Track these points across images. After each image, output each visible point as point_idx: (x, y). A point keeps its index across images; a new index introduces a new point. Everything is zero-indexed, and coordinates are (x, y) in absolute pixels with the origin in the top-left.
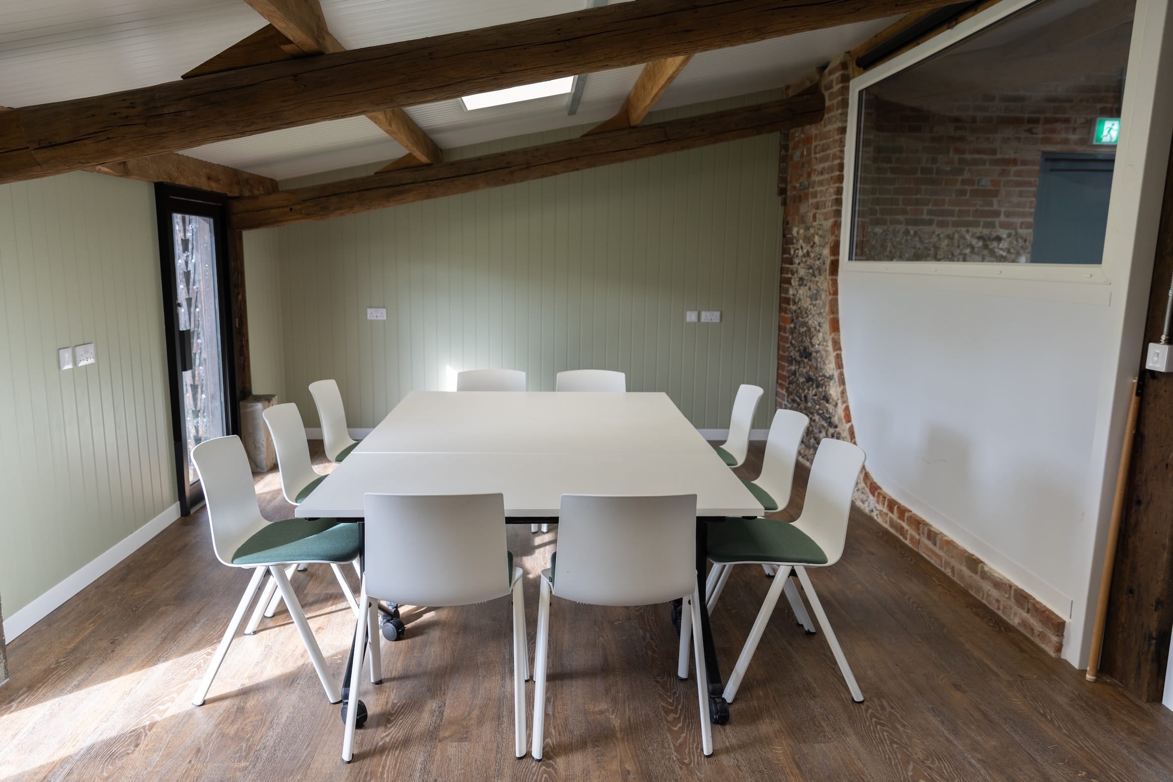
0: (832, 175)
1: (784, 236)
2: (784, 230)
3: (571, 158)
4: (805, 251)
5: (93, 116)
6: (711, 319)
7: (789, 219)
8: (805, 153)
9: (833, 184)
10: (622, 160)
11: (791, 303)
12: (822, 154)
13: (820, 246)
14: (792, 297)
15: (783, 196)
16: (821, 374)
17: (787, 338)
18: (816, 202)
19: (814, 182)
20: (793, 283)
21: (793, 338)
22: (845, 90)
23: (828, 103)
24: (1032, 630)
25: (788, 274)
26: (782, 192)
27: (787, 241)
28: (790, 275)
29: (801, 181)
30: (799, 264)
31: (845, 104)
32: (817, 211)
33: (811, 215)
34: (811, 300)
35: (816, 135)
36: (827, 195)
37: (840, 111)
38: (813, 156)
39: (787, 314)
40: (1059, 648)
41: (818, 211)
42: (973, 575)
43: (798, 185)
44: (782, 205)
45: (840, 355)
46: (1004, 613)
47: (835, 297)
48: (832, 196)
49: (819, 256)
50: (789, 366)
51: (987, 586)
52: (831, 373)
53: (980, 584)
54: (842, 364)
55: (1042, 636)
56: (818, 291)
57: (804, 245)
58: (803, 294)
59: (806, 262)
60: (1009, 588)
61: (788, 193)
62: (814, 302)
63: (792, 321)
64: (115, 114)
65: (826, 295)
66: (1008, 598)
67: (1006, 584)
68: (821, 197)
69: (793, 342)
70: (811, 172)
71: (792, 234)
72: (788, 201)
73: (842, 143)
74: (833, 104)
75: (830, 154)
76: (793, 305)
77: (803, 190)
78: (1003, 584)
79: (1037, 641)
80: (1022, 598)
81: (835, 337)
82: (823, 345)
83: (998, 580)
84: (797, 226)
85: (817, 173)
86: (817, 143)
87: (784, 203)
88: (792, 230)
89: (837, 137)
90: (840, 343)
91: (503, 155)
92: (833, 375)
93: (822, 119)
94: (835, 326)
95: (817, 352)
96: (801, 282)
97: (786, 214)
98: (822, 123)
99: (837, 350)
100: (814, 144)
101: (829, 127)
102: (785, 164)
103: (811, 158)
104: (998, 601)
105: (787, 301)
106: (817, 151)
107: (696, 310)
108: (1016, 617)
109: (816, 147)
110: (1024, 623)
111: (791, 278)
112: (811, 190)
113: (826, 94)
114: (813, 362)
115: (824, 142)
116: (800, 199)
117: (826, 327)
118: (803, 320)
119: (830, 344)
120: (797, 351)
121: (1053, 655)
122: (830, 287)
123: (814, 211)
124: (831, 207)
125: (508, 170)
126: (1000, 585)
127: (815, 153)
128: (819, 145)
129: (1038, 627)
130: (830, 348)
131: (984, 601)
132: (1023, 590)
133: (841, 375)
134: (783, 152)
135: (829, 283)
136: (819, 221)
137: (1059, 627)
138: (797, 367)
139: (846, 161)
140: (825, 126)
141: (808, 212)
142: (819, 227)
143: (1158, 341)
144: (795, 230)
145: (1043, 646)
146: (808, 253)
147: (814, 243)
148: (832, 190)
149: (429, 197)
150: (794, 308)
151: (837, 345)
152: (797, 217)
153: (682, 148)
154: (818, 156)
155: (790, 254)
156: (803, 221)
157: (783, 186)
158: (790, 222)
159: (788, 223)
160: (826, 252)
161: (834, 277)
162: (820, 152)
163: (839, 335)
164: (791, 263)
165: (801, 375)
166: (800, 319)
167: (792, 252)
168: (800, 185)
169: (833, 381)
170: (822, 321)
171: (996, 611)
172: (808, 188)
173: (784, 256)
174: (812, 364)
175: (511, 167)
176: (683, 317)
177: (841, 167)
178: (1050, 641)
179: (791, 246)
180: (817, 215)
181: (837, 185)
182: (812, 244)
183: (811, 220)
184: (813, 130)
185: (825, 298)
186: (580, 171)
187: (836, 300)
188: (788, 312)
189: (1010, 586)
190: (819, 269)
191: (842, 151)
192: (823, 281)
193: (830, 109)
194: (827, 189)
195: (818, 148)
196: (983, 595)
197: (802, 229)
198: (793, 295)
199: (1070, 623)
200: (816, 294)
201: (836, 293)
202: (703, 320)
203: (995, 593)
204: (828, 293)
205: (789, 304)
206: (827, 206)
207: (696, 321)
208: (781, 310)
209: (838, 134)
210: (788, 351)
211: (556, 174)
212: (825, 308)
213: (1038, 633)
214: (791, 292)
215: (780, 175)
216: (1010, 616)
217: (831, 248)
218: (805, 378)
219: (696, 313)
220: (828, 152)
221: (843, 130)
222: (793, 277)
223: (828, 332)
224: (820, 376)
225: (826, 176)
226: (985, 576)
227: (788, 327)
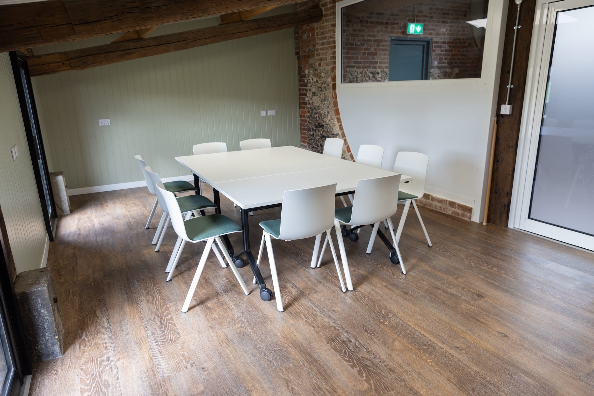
0: (330, 45)
1: (299, 74)
2: (299, 71)
3: (216, 36)
4: (315, 80)
5: (111, 6)
6: (272, 114)
7: (302, 66)
8: (311, 35)
9: (331, 49)
10: (239, 37)
11: (307, 104)
12: (321, 36)
13: (325, 78)
14: (307, 101)
15: (298, 56)
16: (331, 134)
17: (306, 120)
18: (320, 58)
19: (318, 49)
20: (308, 95)
21: (310, 120)
22: (334, 7)
23: (324, 13)
24: (458, 214)
25: (304, 91)
26: (297, 53)
27: (301, 76)
28: (305, 92)
29: (309, 48)
30: (311, 86)
31: (334, 13)
32: (320, 62)
33: (317, 64)
34: (321, 102)
35: (317, 27)
36: (327, 54)
37: (332, 17)
38: (316, 37)
39: (305, 109)
40: (470, 218)
41: (322, 62)
42: (427, 200)
43: (307, 50)
44: (297, 60)
45: (341, 124)
46: (444, 210)
47: (336, 99)
48: (330, 55)
49: (324, 82)
50: (308, 133)
51: (435, 203)
52: (337, 133)
53: (431, 203)
54: (343, 128)
55: (463, 215)
56: (325, 98)
57: (313, 78)
58: (315, 100)
59: (316, 85)
60: (446, 202)
61: (300, 54)
62: (323, 103)
63: (309, 112)
64: (124, 6)
65: (331, 99)
66: (445, 205)
67: (444, 200)
68: (323, 55)
69: (310, 121)
70: (315, 44)
71: (304, 73)
72: (301, 58)
73: (334, 31)
74: (328, 14)
75: (327, 36)
76: (309, 105)
77: (311, 52)
78: (443, 200)
79: (460, 217)
80: (452, 204)
81: (338, 117)
82: (331, 121)
83: (440, 199)
84: (308, 69)
85: (319, 44)
86: (318, 31)
87: (298, 59)
88: (305, 71)
89: (331, 28)
90: (340, 119)
91: (182, 33)
92: (338, 134)
93: (321, 20)
94: (337, 112)
95: (327, 124)
96: (314, 94)
97: (299, 63)
98: (322, 21)
99: (340, 122)
100: (316, 31)
101: (326, 24)
102: (298, 41)
103: (315, 38)
104: (441, 207)
105: (305, 103)
106: (319, 34)
107: (265, 110)
108: (450, 211)
109: (318, 33)
110: (454, 212)
111: (306, 93)
112: (316, 52)
113: (323, 9)
114: (325, 129)
115: (322, 30)
116: (309, 56)
117: (333, 113)
118: (316, 111)
119: (336, 120)
120: (314, 125)
121: (469, 220)
122: (334, 96)
123: (319, 62)
124: (331, 60)
125: (185, 42)
126: (441, 201)
127: (317, 35)
128: (320, 32)
129: (460, 212)
130: (336, 122)
131: (433, 209)
132: (451, 201)
133: (343, 133)
134: (297, 35)
135: (332, 94)
136: (323, 66)
137: (470, 210)
138: (314, 133)
139: (336, 39)
140: (323, 23)
141: (315, 62)
142: (324, 69)
143: (505, 104)
144: (307, 71)
145: (464, 218)
146: (317, 81)
147: (321, 76)
148: (330, 52)
149: (143, 56)
150: (309, 106)
151: (339, 120)
152: (307, 65)
153: (265, 32)
154: (319, 37)
155: (305, 82)
156: (312, 66)
157: (298, 51)
158: (303, 68)
159: (301, 68)
160: (329, 80)
161: (335, 91)
162: (320, 35)
163: (340, 116)
164: (306, 86)
165: (317, 135)
166: (314, 111)
167: (306, 81)
168: (309, 50)
169: (339, 136)
170: (329, 111)
171: (440, 211)
172: (314, 51)
173: (300, 83)
174: (324, 130)
175: (187, 40)
176: (260, 113)
177: (334, 42)
178: (467, 216)
179: (305, 78)
180: (322, 64)
181: (333, 50)
182: (319, 77)
183: (318, 66)
184: (316, 25)
185: (331, 101)
186: (219, 43)
187: (337, 101)
188: (306, 108)
189: (447, 201)
190: (325, 88)
191: (335, 35)
192: (329, 93)
193: (326, 15)
194: (327, 52)
195: (319, 33)
196: (433, 207)
197: (312, 70)
198: (308, 101)
199: (474, 208)
200: (324, 99)
201: (336, 98)
202: (268, 115)
203: (439, 205)
204: (332, 98)
205: (306, 105)
206: (327, 60)
207: (266, 115)
208: (300, 108)
209: (331, 27)
210: (307, 126)
211: (208, 44)
212: (331, 105)
213: (461, 214)
214: (307, 99)
215: (296, 46)
216: (447, 211)
217: (332, 78)
218: (320, 136)
219: (266, 111)
220: (326, 35)
221: (334, 25)
222: (307, 92)
223: (334, 115)
224: (330, 135)
225: (325, 46)
226: (433, 199)
227: (306, 115)
